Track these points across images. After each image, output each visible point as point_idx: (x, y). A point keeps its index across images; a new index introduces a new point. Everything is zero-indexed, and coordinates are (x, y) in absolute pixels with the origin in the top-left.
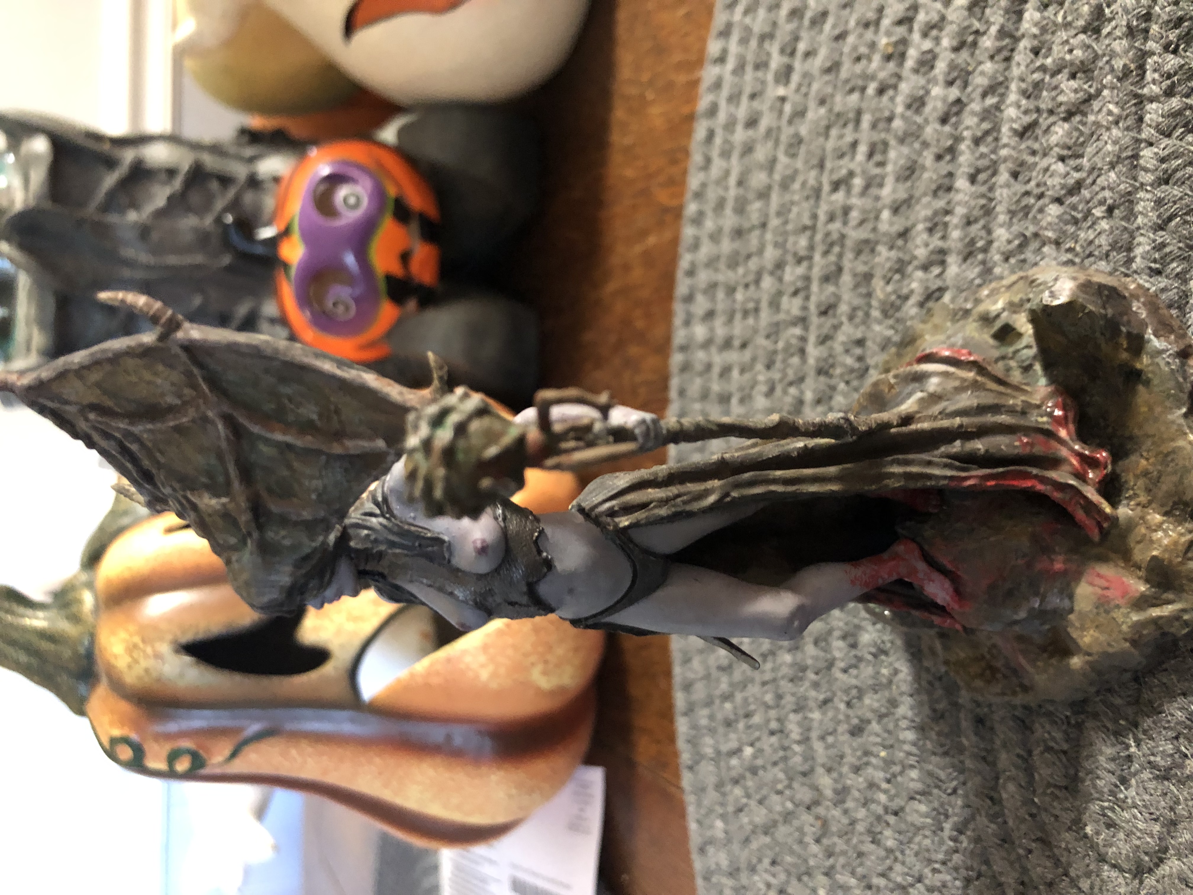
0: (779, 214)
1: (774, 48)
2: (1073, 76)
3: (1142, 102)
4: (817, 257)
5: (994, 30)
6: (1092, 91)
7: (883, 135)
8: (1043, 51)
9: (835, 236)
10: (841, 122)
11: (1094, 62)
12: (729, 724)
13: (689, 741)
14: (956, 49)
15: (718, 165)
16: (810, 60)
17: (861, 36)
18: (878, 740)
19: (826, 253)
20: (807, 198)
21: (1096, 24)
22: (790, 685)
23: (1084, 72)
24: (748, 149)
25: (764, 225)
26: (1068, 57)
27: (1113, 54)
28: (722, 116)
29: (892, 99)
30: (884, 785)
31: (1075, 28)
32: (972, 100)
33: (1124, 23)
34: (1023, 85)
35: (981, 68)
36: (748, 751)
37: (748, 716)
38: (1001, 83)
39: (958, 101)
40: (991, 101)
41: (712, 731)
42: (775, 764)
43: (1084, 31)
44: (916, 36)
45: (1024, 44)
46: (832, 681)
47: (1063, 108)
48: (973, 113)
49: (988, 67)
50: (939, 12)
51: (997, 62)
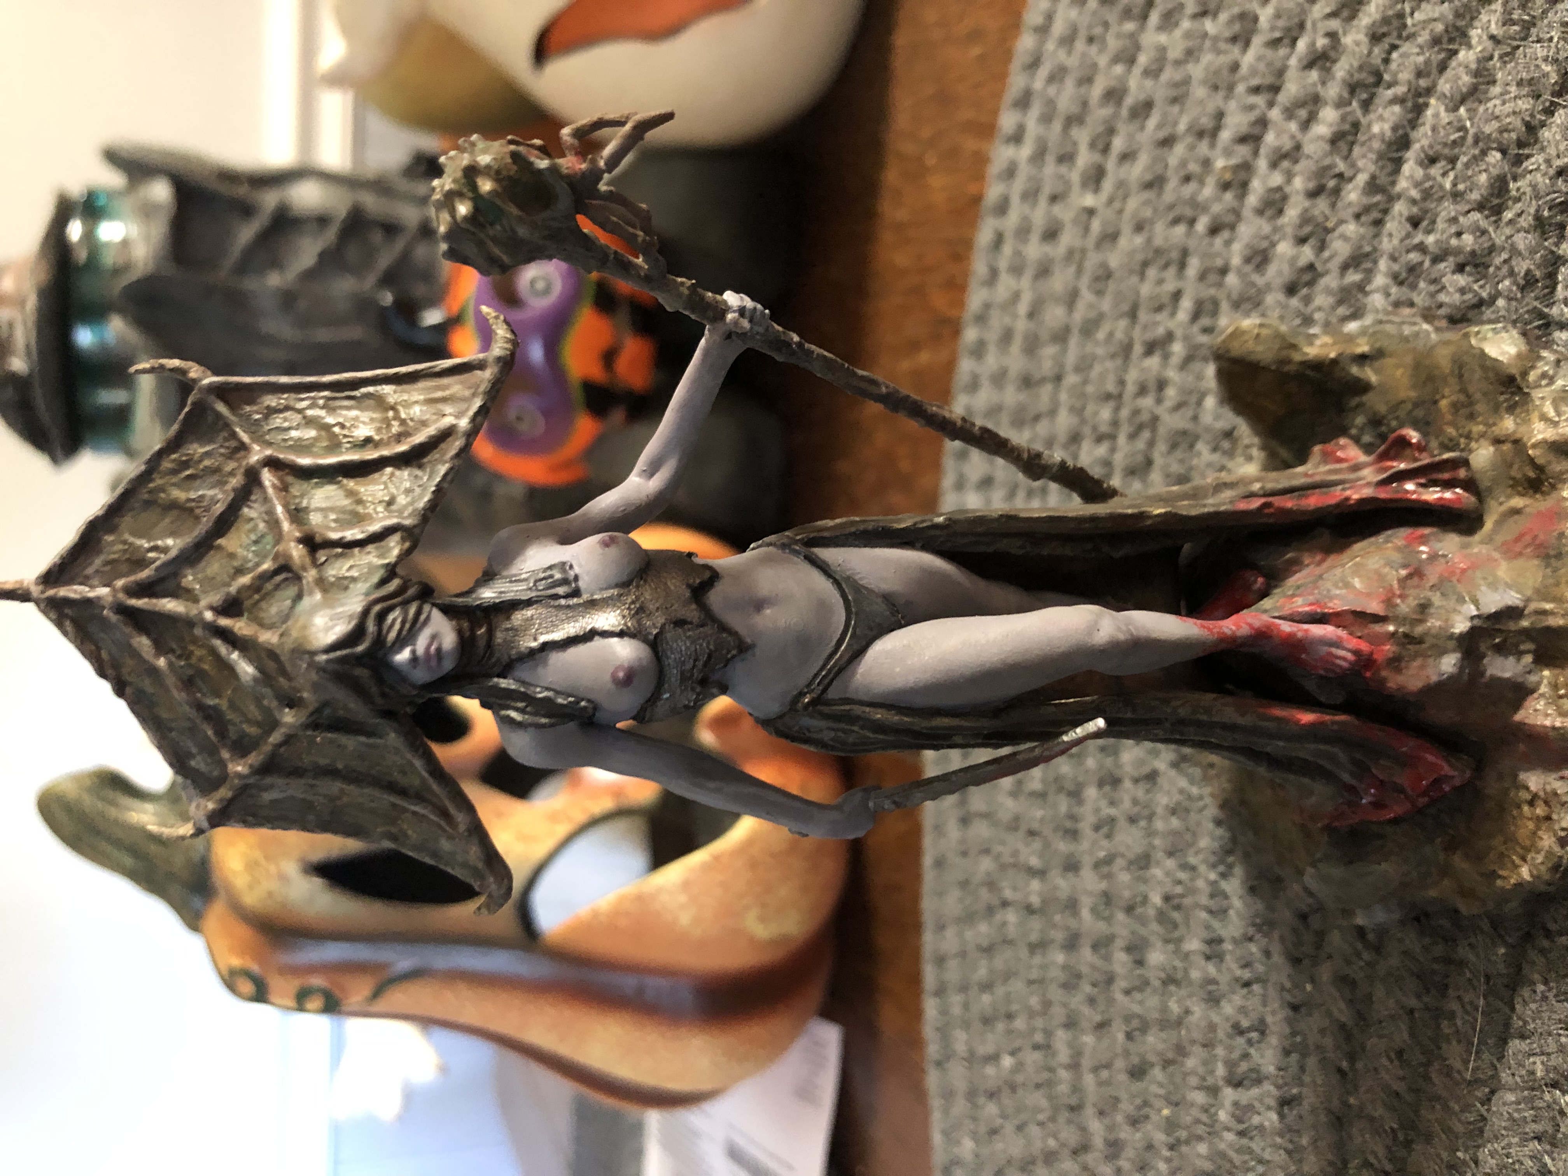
0: (1078, 369)
1: (1082, 136)
2: (1460, 268)
3: (1547, 325)
4: (1122, 439)
5: (1362, 178)
6: (1484, 295)
7: (1212, 291)
8: (1425, 223)
9: (1145, 417)
10: (1162, 262)
11: (1490, 253)
12: (987, 1021)
13: (938, 1029)
14: (1314, 194)
15: (1006, 284)
16: (1126, 167)
17: (1192, 148)
18: (1162, 1092)
19: (1133, 436)
20: (1113, 356)
21: (1496, 201)
22: (1060, 992)
23: (1476, 266)
24: (1044, 271)
25: (1058, 379)
26: (1454, 242)
27: (1514, 252)
28: (1013, 219)
29: (1228, 243)
30: (1166, 1153)
31: (1468, 202)
32: (1327, 272)
33: (1532, 211)
34: (1396, 267)
35: (1342, 229)
36: (1007, 1062)
37: (1010, 1016)
38: (1367, 255)
39: (1311, 267)
40: (1354, 277)
41: (966, 1025)
42: (1038, 1086)
43: (1480, 207)
44: (1262, 164)
45: (1400, 208)
46: (1111, 1001)
47: (1442, 312)
48: (1328, 291)
49: (1351, 228)
50: (1293, 137)
51: (1362, 225)
